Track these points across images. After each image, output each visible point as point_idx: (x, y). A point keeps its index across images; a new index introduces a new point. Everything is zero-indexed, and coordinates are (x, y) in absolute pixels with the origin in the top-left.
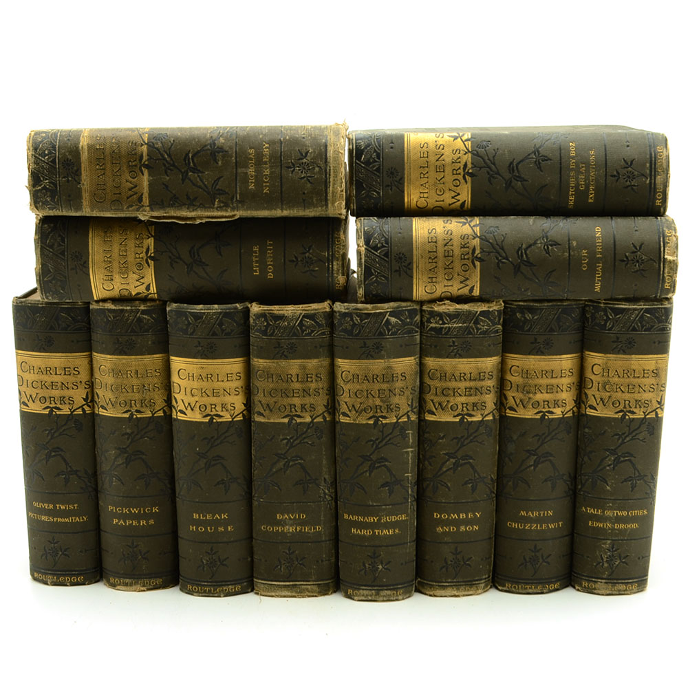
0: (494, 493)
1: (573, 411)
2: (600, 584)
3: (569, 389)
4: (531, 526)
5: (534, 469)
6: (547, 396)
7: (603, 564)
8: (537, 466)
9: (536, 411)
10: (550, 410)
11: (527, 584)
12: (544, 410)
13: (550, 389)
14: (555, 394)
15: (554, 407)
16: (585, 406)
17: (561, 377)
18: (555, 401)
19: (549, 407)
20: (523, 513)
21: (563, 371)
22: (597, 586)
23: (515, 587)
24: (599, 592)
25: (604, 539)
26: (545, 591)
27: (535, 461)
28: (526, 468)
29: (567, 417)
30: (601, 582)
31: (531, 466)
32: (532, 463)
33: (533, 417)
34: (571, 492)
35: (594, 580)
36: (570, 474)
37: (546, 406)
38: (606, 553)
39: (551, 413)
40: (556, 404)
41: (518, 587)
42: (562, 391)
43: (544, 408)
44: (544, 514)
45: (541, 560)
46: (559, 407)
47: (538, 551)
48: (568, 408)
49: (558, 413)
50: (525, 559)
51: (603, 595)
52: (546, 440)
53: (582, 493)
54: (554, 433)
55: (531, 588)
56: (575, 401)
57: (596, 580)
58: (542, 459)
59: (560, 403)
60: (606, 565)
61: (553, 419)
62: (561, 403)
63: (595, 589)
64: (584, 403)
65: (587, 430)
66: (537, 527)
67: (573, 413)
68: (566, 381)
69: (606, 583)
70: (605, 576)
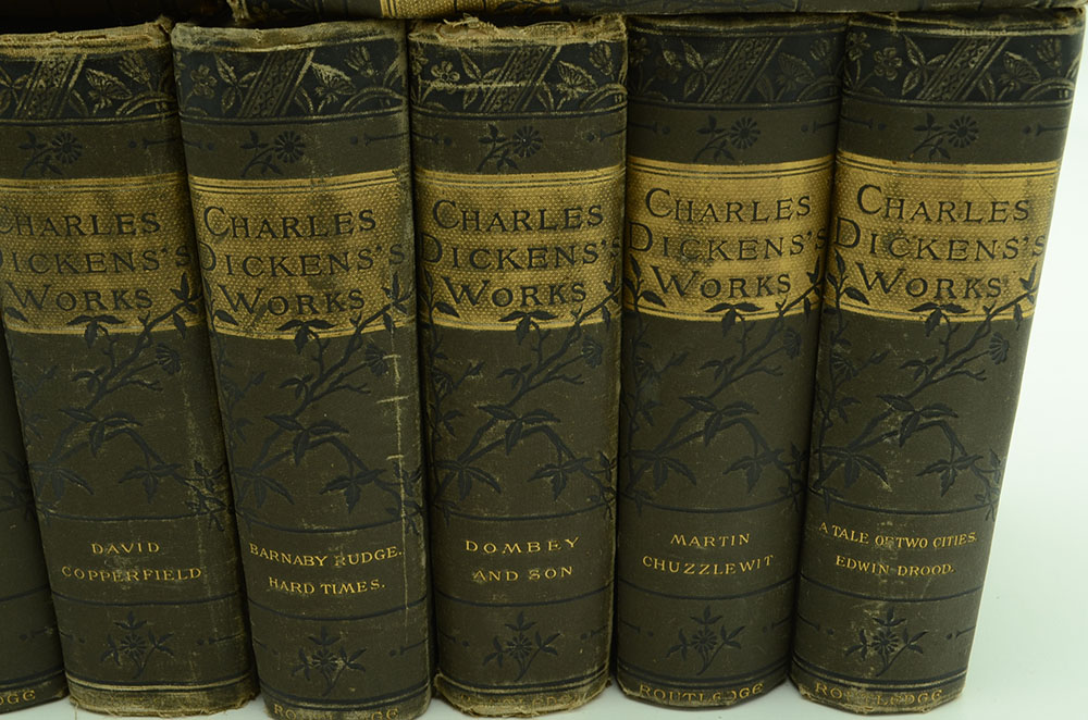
0: (610, 489)
1: (807, 301)
2: (857, 692)
3: (796, 248)
4: (697, 569)
5: (707, 442)
6: (740, 268)
7: (865, 651)
8: (713, 436)
9: (712, 304)
10: (749, 301)
11: (691, 689)
12: (732, 302)
13: (749, 249)
14: (761, 262)
15: (759, 295)
16: (838, 291)
17: (779, 218)
18: (760, 279)
19: (745, 295)
20: (679, 539)
21: (783, 205)
22: (849, 694)
23: (659, 695)
24: (853, 707)
25: (869, 598)
26: (728, 703)
27: (708, 423)
28: (687, 440)
29: (790, 316)
30: (859, 688)
31: (698, 434)
32: (700, 427)
33: (705, 319)
34: (795, 487)
35: (841, 681)
36: (793, 447)
37: (737, 292)
38: (873, 628)
39: (752, 308)
40: (763, 285)
41: (668, 696)
42: (780, 253)
43: (732, 296)
44: (728, 542)
45: (720, 641)
46: (770, 293)
47: (714, 621)
48: (793, 295)
49: (768, 306)
50: (684, 640)
51: (861, 713)
52: (735, 375)
53: (821, 491)
54: (755, 358)
55: (697, 698)
56: (812, 277)
57: (847, 682)
58: (726, 419)
59: (774, 284)
60: (871, 652)
61: (754, 322)
62: (776, 284)
63: (844, 700)
64: (834, 282)
65: (838, 348)
66: (712, 568)
67: (807, 305)
68: (789, 229)
69: (868, 689)
70: (868, 676)
